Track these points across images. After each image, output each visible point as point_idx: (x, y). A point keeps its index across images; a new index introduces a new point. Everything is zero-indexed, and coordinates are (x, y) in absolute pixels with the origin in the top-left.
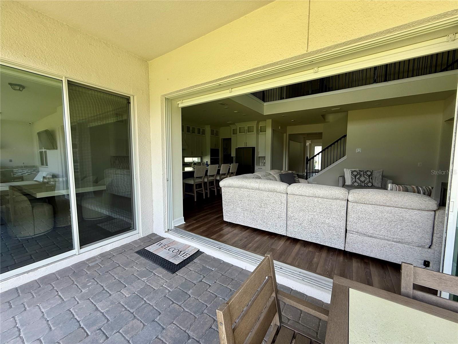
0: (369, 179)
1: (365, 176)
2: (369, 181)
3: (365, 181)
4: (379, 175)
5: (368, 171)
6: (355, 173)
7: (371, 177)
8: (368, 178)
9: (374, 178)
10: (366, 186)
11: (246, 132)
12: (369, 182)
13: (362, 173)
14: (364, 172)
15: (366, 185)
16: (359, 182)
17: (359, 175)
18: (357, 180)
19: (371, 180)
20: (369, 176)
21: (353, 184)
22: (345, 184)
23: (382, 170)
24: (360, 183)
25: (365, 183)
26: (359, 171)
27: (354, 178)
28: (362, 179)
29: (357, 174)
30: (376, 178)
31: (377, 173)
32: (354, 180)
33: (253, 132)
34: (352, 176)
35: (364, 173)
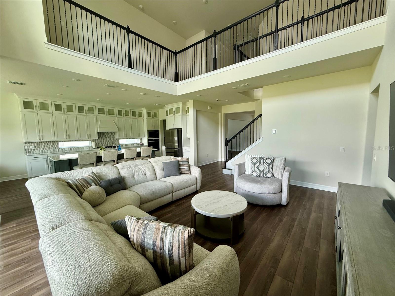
0: (269, 168)
1: (265, 164)
2: (269, 171)
3: (264, 171)
4: (280, 163)
5: (268, 158)
6: (255, 161)
7: (271, 166)
8: (267, 167)
9: (275, 167)
10: (266, 177)
11: (174, 114)
12: (268, 173)
13: (261, 160)
14: (264, 159)
15: (264, 175)
16: (258, 171)
17: (258, 163)
18: (256, 168)
19: (271, 169)
20: (269, 165)
21: (252, 173)
22: (245, 173)
23: (284, 158)
24: (259, 173)
25: (264, 173)
26: (259, 158)
27: (253, 166)
28: (261, 168)
29: (257, 161)
30: (277, 167)
31: (279, 161)
32: (253, 169)
33: (180, 113)
34: (252, 164)
35: (264, 161)
